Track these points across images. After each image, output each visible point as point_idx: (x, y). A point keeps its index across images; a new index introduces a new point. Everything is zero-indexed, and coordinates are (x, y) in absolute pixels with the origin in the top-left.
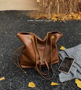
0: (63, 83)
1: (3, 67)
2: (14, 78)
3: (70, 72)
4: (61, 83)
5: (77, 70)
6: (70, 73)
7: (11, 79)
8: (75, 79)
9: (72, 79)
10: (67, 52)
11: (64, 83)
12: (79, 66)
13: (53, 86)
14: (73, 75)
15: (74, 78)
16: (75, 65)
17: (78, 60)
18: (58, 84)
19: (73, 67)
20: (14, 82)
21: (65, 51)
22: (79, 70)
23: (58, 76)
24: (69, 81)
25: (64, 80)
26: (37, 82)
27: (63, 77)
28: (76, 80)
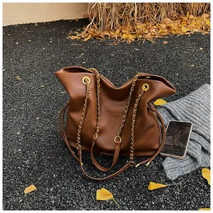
0: (174, 181)
1: (27, 162)
2: (58, 184)
3: (187, 154)
4: (170, 181)
5: (203, 149)
6: (188, 157)
7: (51, 186)
8: (200, 169)
9: (194, 169)
10: (172, 110)
11: (177, 180)
12: (205, 137)
13: (155, 190)
14: (194, 160)
15: (198, 167)
16: (196, 137)
17: (200, 124)
18: (164, 186)
19: (191, 143)
20: (60, 193)
21: (169, 107)
22: (206, 148)
23: (162, 168)
24: (188, 175)
25: (178, 175)
26: (115, 186)
27: (174, 167)
28: (203, 170)
